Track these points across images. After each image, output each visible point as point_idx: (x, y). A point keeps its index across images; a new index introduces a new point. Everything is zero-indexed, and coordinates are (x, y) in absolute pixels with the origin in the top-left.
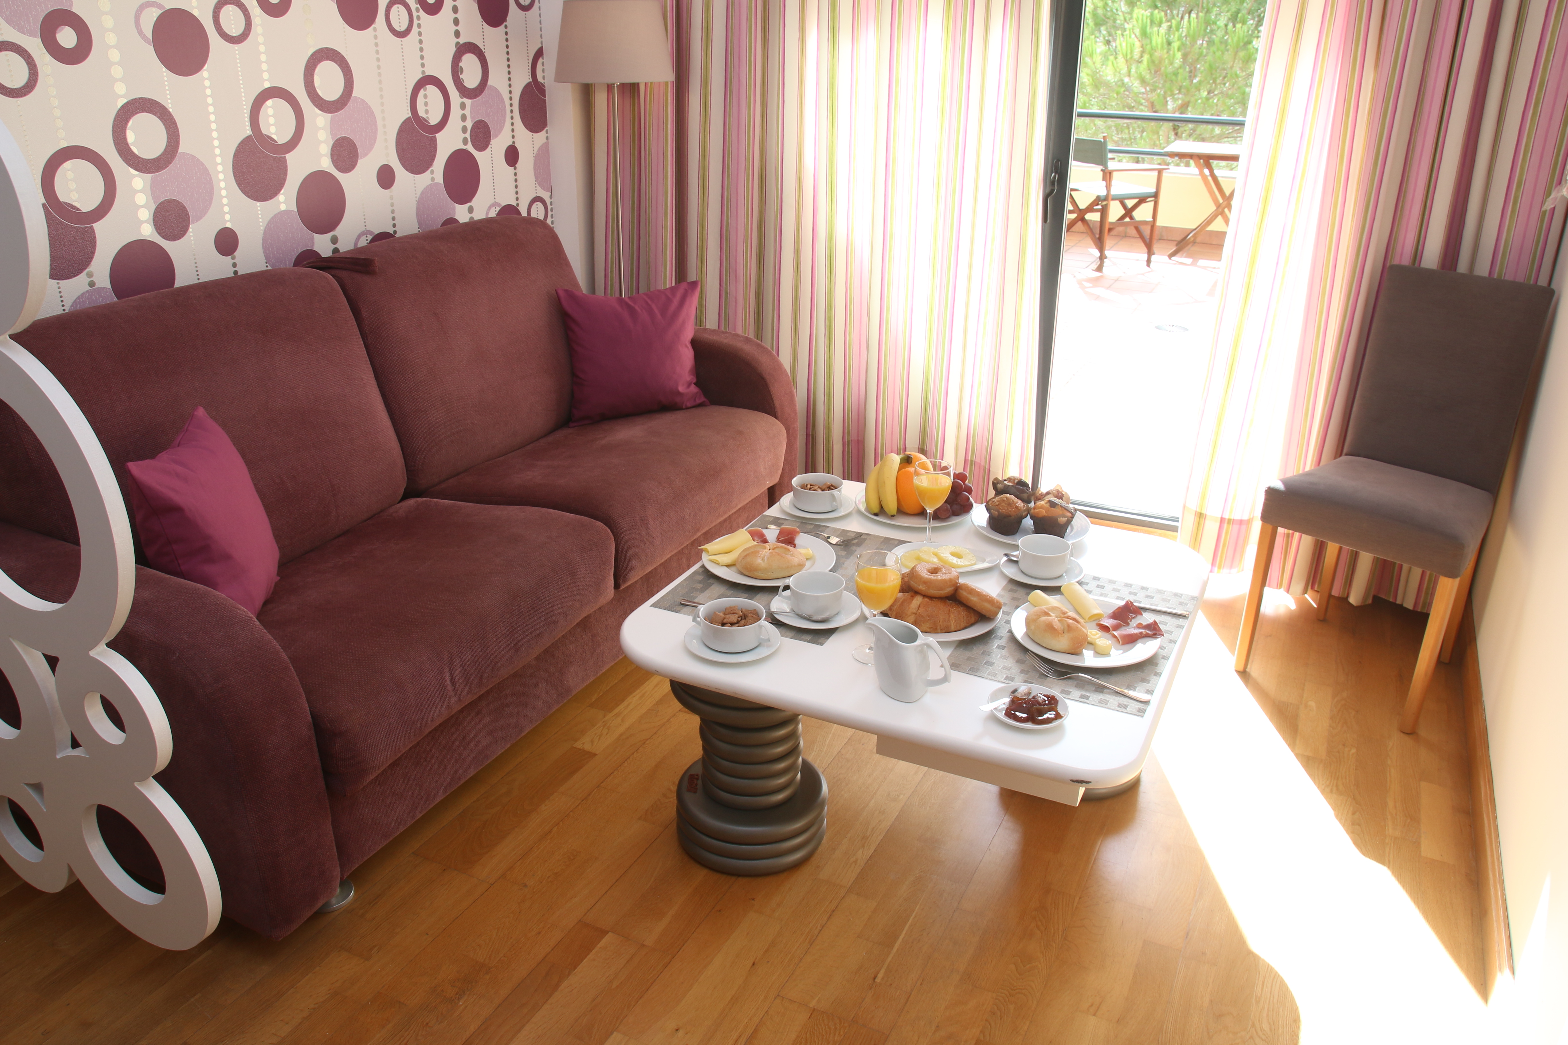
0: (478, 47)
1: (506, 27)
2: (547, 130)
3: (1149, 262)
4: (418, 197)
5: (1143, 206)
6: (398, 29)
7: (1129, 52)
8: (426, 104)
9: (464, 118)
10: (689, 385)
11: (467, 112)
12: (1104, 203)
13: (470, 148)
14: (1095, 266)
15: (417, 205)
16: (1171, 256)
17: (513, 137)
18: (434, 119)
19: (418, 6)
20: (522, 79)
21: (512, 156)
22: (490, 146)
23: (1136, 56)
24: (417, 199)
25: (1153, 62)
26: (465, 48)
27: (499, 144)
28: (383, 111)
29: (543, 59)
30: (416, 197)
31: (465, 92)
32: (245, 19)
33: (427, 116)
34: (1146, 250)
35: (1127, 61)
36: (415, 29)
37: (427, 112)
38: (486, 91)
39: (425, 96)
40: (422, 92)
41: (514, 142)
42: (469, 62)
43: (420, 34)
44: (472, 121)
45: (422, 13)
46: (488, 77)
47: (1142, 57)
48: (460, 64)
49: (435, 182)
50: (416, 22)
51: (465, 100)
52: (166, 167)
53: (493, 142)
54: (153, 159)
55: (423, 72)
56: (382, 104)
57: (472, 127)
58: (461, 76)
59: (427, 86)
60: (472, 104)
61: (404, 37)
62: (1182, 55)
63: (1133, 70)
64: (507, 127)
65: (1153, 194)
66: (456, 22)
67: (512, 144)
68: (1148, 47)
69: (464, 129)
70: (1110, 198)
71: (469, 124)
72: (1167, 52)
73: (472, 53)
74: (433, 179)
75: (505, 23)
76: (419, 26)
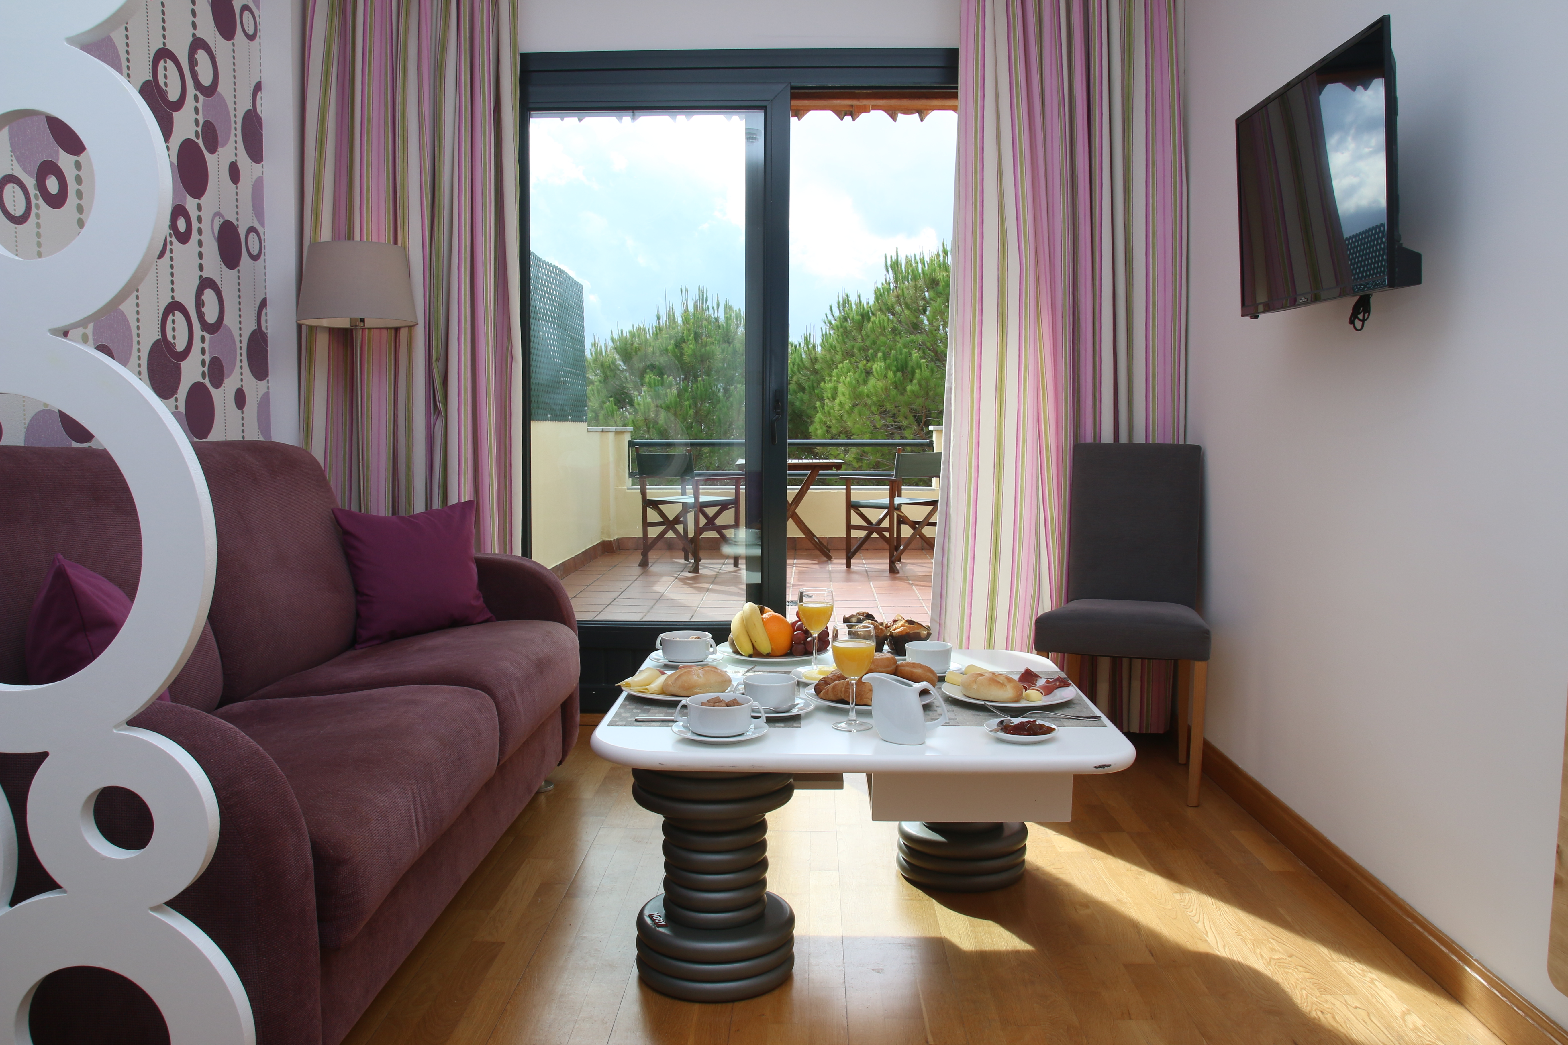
0: (217, 284)
1: (239, 271)
2: (268, 380)
8: (174, 329)
9: (203, 351)
11: (206, 346)
13: (207, 382)
17: (242, 380)
19: (172, 232)
20: (250, 325)
21: (240, 399)
22: (223, 385)
26: (206, 283)
27: (231, 384)
28: (138, 328)
29: (266, 309)
31: (205, 326)
32: (26, 201)
33: (174, 341)
36: (167, 254)
37: (174, 337)
38: (222, 329)
39: (173, 322)
40: (171, 317)
41: (242, 386)
42: (209, 295)
43: (172, 259)
44: (210, 356)
45: (174, 239)
46: (224, 316)
48: (203, 298)
49: (178, 410)
50: (169, 247)
51: (205, 333)
53: (226, 381)
55: (173, 297)
56: (138, 320)
57: (210, 362)
58: (203, 309)
59: (175, 312)
60: (211, 339)
61: (159, 259)
64: (237, 369)
65: (733, 501)
66: (201, 256)
67: (240, 387)
69: (203, 363)
71: (207, 358)
73: (212, 289)
74: (176, 407)
75: (238, 268)
76: (172, 251)
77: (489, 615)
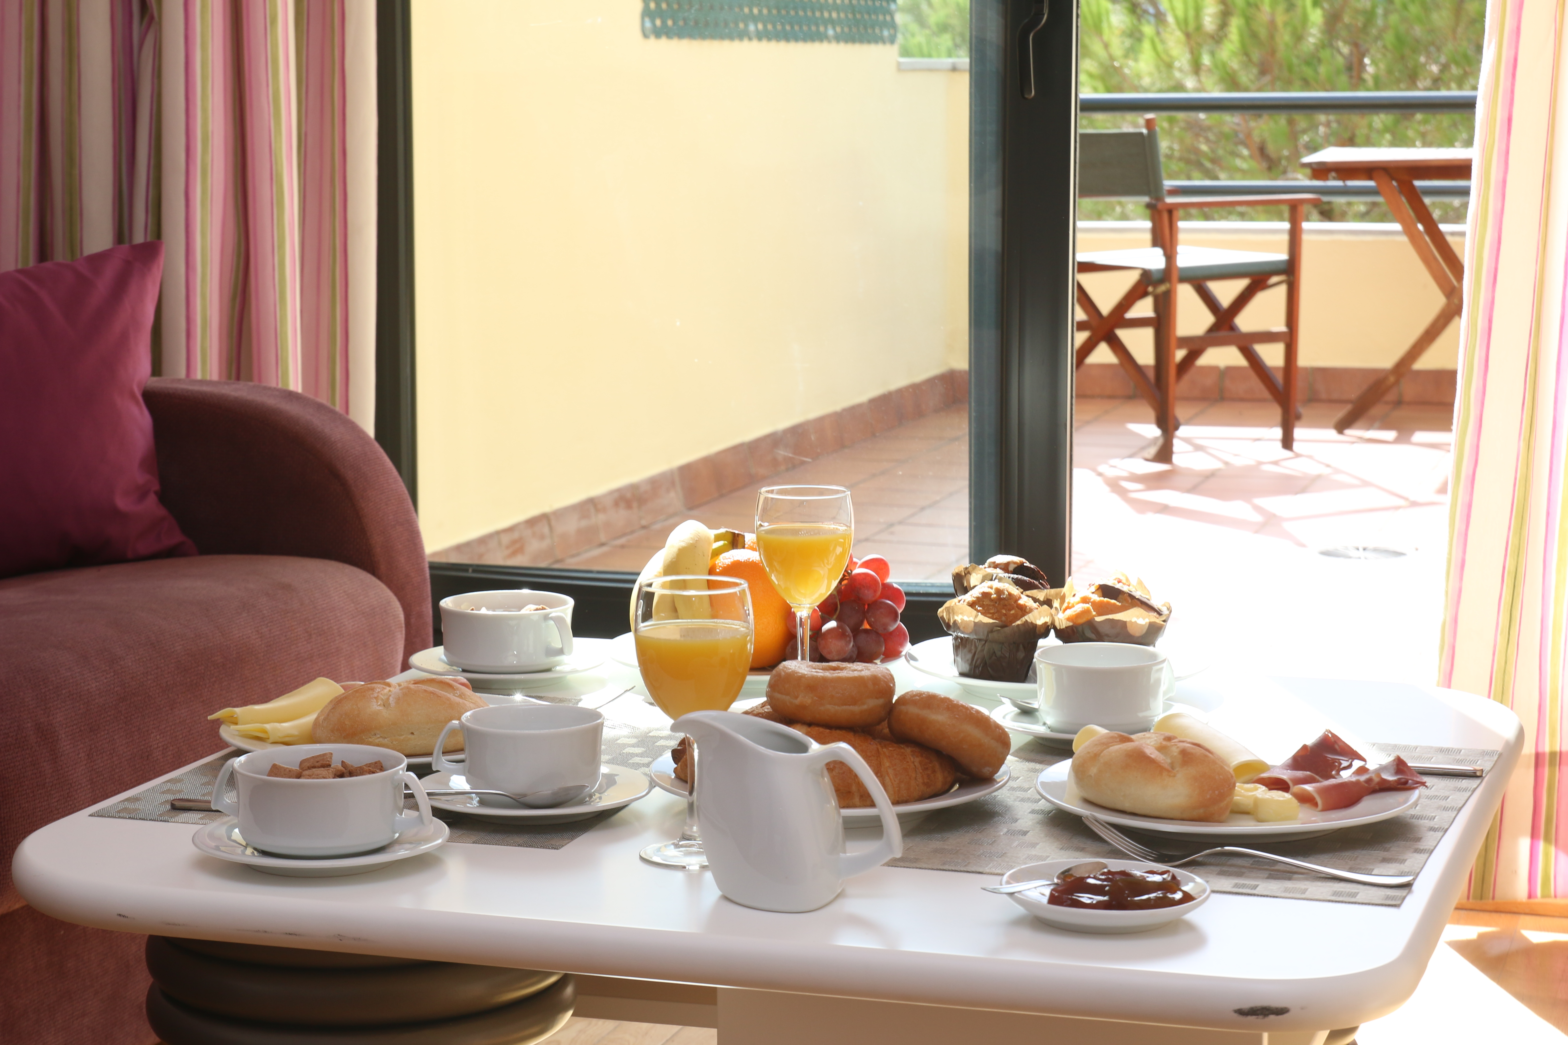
3: (1287, 442)
5: (1261, 298)
7: (1191, 13)
10: (143, 495)
12: (1162, 288)
14: (1152, 451)
16: (1341, 427)
23: (1209, 22)
25: (1254, 35)
34: (1276, 412)
35: (1188, 35)
47: (1223, 25)
62: (1324, 16)
63: (1206, 60)
65: (1282, 267)
70: (1175, 276)
77: (178, 538)
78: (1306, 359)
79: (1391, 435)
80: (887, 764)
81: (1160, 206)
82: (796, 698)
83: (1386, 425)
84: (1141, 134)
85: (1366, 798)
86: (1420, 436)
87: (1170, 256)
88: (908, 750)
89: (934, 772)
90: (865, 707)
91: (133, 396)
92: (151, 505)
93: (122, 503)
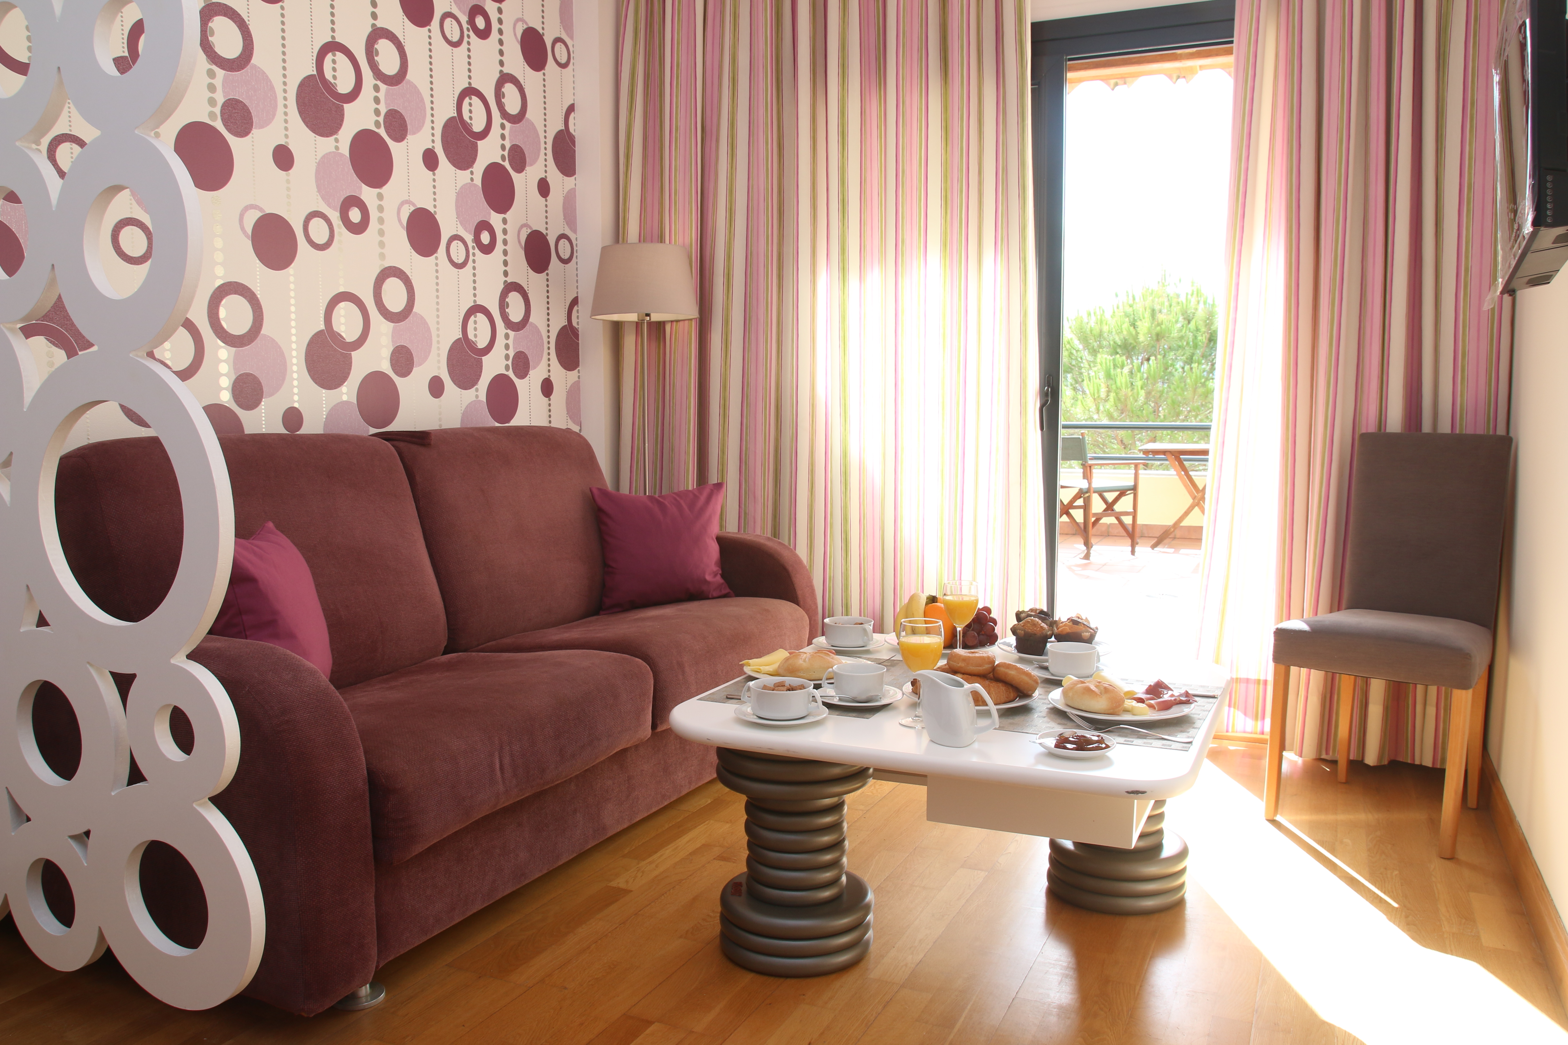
0: (523, 288)
1: (547, 274)
2: (579, 370)
3: (1133, 552)
4: (463, 410)
5: (1123, 499)
6: (456, 261)
7: (1096, 391)
8: (475, 329)
9: (507, 347)
10: (715, 575)
11: (510, 342)
12: (1087, 495)
13: (511, 374)
14: (1083, 555)
15: (462, 417)
16: (1154, 546)
17: (549, 371)
18: (482, 344)
19: (475, 245)
20: (559, 322)
21: (547, 388)
22: (528, 376)
23: (1103, 395)
24: (462, 412)
25: (1119, 399)
26: (512, 287)
27: (536, 375)
28: (438, 329)
29: (578, 307)
30: (461, 410)
31: (509, 324)
32: (330, 231)
33: (476, 339)
34: (1129, 541)
35: (1095, 399)
36: (470, 264)
37: (476, 336)
38: (528, 327)
39: (475, 322)
40: (472, 318)
41: (549, 376)
42: (514, 298)
43: (474, 268)
44: (514, 351)
45: (477, 251)
46: (530, 315)
47: (1108, 396)
48: (507, 300)
49: (479, 399)
50: (471, 258)
51: (509, 331)
52: (249, 345)
53: (531, 372)
54: (238, 336)
55: (475, 301)
56: (438, 323)
57: (514, 356)
58: (507, 310)
59: (477, 314)
60: (515, 336)
61: (460, 269)
62: (1145, 393)
63: (1101, 408)
64: (544, 362)
65: (1132, 487)
66: (505, 263)
67: (547, 377)
68: (1114, 387)
69: (507, 357)
70: (1092, 491)
71: (511, 353)
72: (1132, 390)
73: (517, 292)
74: (477, 396)
75: (547, 272)
76: (474, 261)
77: (727, 590)
78: (1140, 521)
79: (1172, 550)
80: (993, 690)
81: (1086, 465)
82: (958, 664)
83: (1170, 547)
84: (1079, 438)
85: (1174, 706)
86: (1183, 551)
87: (1090, 484)
88: (1000, 685)
89: (1010, 693)
90: (984, 668)
91: (713, 539)
92: (719, 579)
93: (708, 578)
